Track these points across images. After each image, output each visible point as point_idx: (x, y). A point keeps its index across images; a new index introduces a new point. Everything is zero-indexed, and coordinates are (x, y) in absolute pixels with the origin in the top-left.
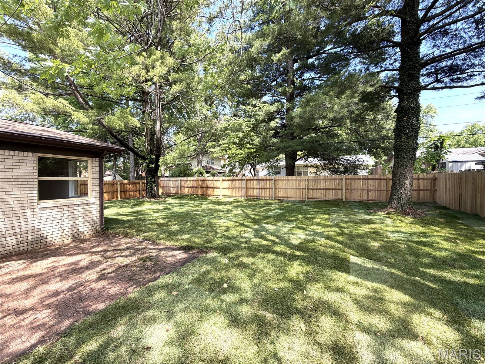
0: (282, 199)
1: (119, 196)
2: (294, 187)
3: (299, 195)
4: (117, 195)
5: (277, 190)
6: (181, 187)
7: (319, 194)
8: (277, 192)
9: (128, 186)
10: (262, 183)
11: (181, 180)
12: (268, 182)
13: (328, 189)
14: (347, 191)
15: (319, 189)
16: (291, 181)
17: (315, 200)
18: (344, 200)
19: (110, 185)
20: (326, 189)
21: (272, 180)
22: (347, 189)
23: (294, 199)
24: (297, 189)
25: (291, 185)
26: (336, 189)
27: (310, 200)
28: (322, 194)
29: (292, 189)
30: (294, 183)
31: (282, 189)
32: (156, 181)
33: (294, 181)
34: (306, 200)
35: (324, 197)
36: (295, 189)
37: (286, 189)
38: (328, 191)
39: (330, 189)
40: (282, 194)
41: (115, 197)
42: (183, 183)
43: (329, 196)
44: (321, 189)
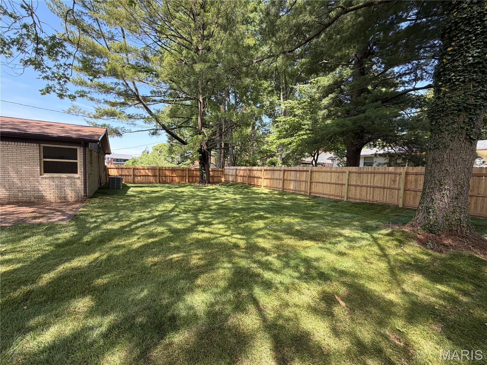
0: (317, 195)
1: (187, 180)
2: (333, 182)
3: (338, 192)
4: (186, 179)
5: (314, 184)
6: (236, 175)
7: (364, 193)
8: (313, 186)
9: (195, 172)
10: (298, 174)
11: (236, 169)
12: (305, 173)
13: (378, 187)
14: (408, 192)
15: (365, 186)
16: (329, 174)
17: (358, 201)
18: (401, 206)
19: (181, 171)
20: (374, 187)
21: (308, 171)
22: (409, 190)
23: (331, 197)
24: (336, 184)
25: (329, 178)
26: (390, 188)
27: (351, 200)
28: (368, 195)
29: (329, 183)
30: (333, 177)
31: (319, 182)
32: (206, 169)
33: (333, 174)
34: (345, 200)
35: (371, 198)
36: (333, 184)
37: (323, 183)
38: (377, 191)
39: (381, 188)
40: (318, 189)
41: (184, 180)
42: (238, 171)
43: (378, 197)
44: (367, 187)
